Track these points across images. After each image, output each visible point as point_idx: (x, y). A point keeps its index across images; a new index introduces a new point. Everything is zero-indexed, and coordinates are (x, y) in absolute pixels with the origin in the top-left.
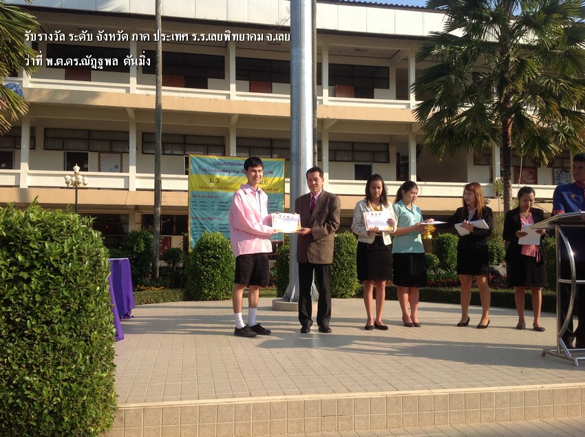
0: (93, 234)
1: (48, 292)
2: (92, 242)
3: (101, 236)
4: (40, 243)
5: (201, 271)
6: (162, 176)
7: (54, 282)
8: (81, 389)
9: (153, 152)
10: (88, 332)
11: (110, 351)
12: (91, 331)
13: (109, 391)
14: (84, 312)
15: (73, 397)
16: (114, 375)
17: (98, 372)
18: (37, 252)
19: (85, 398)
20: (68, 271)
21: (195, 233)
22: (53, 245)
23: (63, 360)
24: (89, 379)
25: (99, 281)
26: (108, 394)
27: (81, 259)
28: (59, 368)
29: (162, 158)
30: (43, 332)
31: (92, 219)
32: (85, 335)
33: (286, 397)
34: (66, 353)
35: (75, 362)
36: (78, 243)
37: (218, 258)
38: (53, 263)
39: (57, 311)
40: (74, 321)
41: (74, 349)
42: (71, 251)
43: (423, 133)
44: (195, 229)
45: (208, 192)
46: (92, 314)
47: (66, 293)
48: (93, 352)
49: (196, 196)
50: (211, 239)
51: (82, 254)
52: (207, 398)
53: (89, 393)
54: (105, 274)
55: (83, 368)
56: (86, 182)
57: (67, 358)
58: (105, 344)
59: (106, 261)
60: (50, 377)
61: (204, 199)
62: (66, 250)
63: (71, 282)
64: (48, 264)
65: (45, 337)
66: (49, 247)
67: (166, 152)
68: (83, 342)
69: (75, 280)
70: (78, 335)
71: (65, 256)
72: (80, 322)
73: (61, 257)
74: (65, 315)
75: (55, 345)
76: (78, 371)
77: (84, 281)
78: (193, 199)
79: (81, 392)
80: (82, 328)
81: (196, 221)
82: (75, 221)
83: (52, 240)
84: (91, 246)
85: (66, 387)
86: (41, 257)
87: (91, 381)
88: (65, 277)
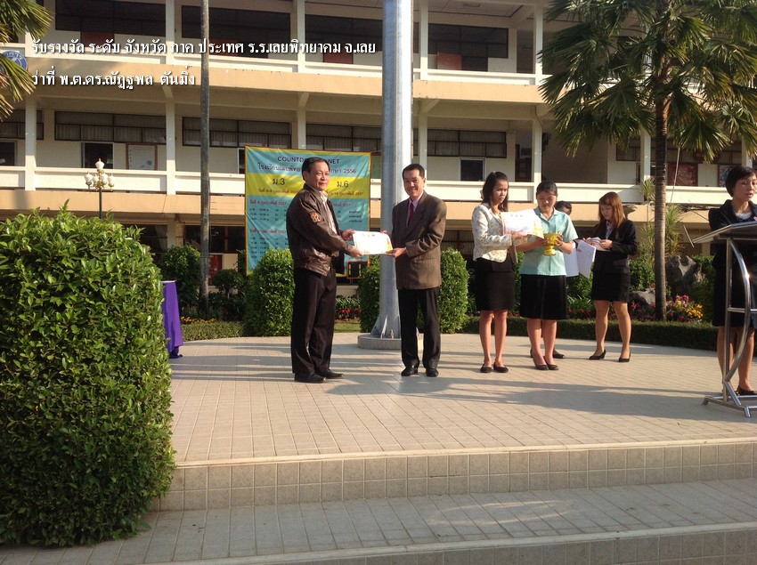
0: (141, 248)
1: (87, 323)
2: (141, 260)
3: (151, 251)
4: (75, 261)
5: (265, 299)
6: (211, 175)
7: (95, 310)
8: (132, 443)
9: (197, 143)
10: (138, 373)
11: (165, 396)
12: (142, 372)
13: (165, 446)
14: (133, 347)
15: (123, 453)
16: (170, 427)
17: (152, 422)
18: (71, 271)
19: (137, 454)
20: (113, 295)
21: (255, 250)
22: (91, 263)
23: (108, 406)
24: (141, 431)
25: (150, 309)
26: (164, 450)
27: (127, 281)
28: (104, 417)
29: (211, 152)
30: (83, 373)
31: (139, 230)
32: (135, 377)
33: (384, 453)
34: (112, 399)
35: (123, 410)
36: (122, 261)
37: (287, 282)
38: (92, 286)
39: (100, 346)
40: (121, 360)
41: (121, 394)
42: (115, 270)
43: (553, 118)
44: (254, 245)
45: (270, 197)
46: (144, 350)
47: (110, 324)
48: (145, 398)
49: (255, 202)
50: (277, 258)
51: (128, 274)
52: (286, 454)
53: (141, 448)
54: (157, 300)
55: (133, 417)
56: (112, 183)
57: (114, 405)
58: (159, 388)
59: (158, 284)
60: (93, 429)
61: (266, 206)
62: (109, 269)
63: (115, 309)
64: (85, 287)
65: (85, 379)
66: (87, 265)
67: (214, 143)
68: (132, 386)
69: (121, 307)
70: (125, 377)
71: (107, 277)
72: (128, 360)
73: (102, 278)
74: (109, 351)
75: (98, 388)
76: (127, 421)
77: (131, 309)
78: (251, 206)
79: (131, 446)
80: (130, 368)
81: (255, 234)
82: (117, 232)
83: (90, 257)
84: (139, 265)
85: (112, 441)
86: (77, 277)
87: (144, 433)
88: (108, 303)
